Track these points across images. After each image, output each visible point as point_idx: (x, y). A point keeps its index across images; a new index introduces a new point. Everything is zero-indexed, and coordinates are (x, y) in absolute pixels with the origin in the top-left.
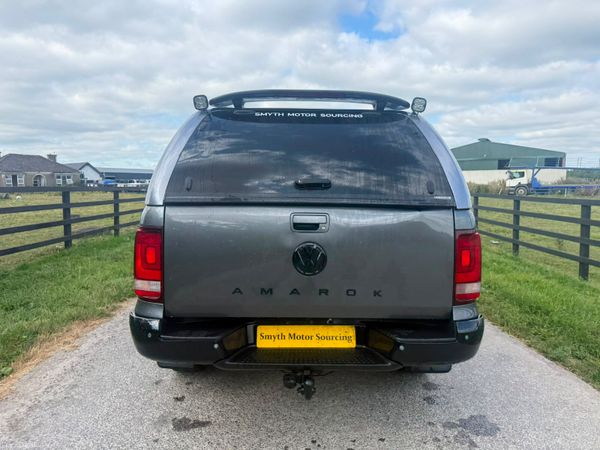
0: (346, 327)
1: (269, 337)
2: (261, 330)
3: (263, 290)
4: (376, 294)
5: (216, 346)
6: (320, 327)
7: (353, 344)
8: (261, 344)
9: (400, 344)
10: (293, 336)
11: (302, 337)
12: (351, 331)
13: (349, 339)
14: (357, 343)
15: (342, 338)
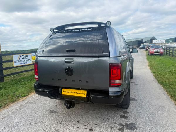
0: (84, 91)
1: (65, 92)
2: (64, 90)
3: (59, 79)
4: (87, 82)
5: (47, 93)
6: (78, 90)
7: (85, 96)
8: (63, 93)
9: (91, 97)
10: (71, 92)
11: (73, 93)
12: (85, 92)
13: (85, 94)
14: (87, 96)
15: (83, 94)
